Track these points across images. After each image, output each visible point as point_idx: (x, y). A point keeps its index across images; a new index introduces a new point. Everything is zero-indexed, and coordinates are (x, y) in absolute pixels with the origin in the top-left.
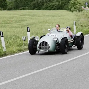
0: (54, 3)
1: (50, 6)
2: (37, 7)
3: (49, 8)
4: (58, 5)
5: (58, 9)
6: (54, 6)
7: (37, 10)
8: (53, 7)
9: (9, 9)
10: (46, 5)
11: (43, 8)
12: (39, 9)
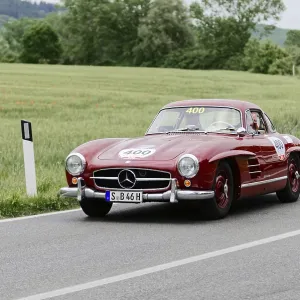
0: (195, 52)
1: (186, 58)
2: (148, 60)
3: (183, 64)
4: (207, 57)
5: (207, 67)
6: (194, 58)
7: (148, 66)
8: (192, 62)
9: (68, 62)
10: (175, 56)
11: (166, 62)
12: (154, 65)
